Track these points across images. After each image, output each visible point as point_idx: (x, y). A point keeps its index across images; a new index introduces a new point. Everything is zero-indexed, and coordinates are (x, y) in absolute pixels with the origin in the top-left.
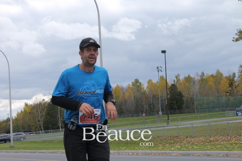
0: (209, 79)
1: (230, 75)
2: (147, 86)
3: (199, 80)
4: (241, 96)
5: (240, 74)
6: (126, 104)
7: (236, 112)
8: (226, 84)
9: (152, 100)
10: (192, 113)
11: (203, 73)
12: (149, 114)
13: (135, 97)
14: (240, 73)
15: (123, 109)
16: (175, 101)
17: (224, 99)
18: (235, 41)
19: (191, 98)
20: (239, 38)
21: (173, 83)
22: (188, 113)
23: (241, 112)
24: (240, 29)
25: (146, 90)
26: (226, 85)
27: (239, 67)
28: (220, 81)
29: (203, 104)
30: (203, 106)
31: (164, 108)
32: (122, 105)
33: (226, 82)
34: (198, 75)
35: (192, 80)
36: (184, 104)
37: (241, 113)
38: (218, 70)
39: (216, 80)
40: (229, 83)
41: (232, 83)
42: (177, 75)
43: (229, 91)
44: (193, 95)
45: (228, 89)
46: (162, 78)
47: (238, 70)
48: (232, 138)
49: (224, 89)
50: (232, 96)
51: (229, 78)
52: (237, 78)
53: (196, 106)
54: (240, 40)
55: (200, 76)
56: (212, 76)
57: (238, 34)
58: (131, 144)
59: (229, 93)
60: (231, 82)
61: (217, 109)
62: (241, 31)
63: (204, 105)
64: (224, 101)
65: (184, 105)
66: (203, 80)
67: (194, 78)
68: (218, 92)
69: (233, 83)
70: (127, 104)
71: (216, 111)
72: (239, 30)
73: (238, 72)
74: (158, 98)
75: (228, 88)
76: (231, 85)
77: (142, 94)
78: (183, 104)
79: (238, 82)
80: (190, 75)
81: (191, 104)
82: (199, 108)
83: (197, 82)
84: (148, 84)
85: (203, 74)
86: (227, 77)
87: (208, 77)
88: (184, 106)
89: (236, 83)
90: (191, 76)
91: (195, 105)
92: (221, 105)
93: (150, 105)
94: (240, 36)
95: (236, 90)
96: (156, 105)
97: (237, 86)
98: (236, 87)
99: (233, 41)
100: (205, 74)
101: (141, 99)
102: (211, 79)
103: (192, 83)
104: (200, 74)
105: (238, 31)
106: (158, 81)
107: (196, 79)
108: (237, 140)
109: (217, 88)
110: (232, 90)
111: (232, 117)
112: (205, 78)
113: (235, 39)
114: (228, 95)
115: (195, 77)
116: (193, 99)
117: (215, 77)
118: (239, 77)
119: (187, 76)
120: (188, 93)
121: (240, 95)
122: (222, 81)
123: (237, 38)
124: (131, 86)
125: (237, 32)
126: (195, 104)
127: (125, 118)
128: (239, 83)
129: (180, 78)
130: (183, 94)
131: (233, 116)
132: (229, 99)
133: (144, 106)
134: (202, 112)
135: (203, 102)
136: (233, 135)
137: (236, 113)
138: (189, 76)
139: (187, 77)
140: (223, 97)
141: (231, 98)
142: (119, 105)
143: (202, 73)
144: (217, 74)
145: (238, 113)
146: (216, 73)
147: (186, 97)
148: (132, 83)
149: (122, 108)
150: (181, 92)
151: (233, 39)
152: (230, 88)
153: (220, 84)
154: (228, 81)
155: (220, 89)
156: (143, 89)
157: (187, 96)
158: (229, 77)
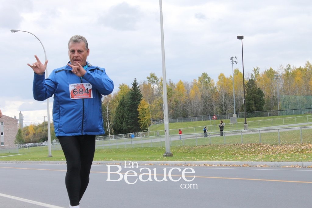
0: (296, 73)
2: (218, 82)
3: (284, 75)
6: (191, 104)
9: (223, 99)
10: (275, 116)
11: (289, 65)
12: (220, 117)
13: (202, 95)
15: (187, 111)
16: (253, 101)
19: (274, 97)
21: (251, 78)
22: (270, 116)
25: (217, 87)
28: (310, 75)
29: (289, 105)
30: (289, 107)
31: (240, 110)
32: (186, 105)
35: (275, 74)
38: (308, 62)
39: (305, 74)
42: (256, 68)
44: (276, 93)
46: (236, 72)
53: (280, 107)
55: (285, 69)
56: (300, 69)
58: (200, 154)
61: (307, 111)
66: (289, 75)
67: (277, 72)
68: (308, 89)
70: (193, 105)
71: (305, 114)
74: (232, 97)
77: (212, 92)
78: (264, 105)
80: (272, 68)
81: (274, 105)
82: (284, 109)
83: (281, 77)
84: (219, 79)
87: (295, 70)
88: (264, 107)
90: (274, 70)
92: (311, 106)
93: (221, 105)
96: (229, 106)
100: (291, 67)
101: (210, 98)
102: (299, 73)
103: (275, 78)
106: (232, 76)
107: (280, 73)
109: (306, 84)
112: (291, 71)
116: (276, 98)
117: (303, 70)
119: (269, 69)
120: (270, 91)
124: (197, 82)
126: (278, 105)
127: (190, 122)
129: (259, 72)
130: (263, 92)
133: (214, 107)
134: (287, 115)
135: (289, 103)
142: (182, 106)
143: (287, 66)
144: (307, 66)
146: (305, 65)
147: (266, 95)
148: (199, 78)
149: (186, 109)
150: (260, 89)
153: (310, 79)
155: (310, 85)
156: (213, 85)
157: (268, 94)
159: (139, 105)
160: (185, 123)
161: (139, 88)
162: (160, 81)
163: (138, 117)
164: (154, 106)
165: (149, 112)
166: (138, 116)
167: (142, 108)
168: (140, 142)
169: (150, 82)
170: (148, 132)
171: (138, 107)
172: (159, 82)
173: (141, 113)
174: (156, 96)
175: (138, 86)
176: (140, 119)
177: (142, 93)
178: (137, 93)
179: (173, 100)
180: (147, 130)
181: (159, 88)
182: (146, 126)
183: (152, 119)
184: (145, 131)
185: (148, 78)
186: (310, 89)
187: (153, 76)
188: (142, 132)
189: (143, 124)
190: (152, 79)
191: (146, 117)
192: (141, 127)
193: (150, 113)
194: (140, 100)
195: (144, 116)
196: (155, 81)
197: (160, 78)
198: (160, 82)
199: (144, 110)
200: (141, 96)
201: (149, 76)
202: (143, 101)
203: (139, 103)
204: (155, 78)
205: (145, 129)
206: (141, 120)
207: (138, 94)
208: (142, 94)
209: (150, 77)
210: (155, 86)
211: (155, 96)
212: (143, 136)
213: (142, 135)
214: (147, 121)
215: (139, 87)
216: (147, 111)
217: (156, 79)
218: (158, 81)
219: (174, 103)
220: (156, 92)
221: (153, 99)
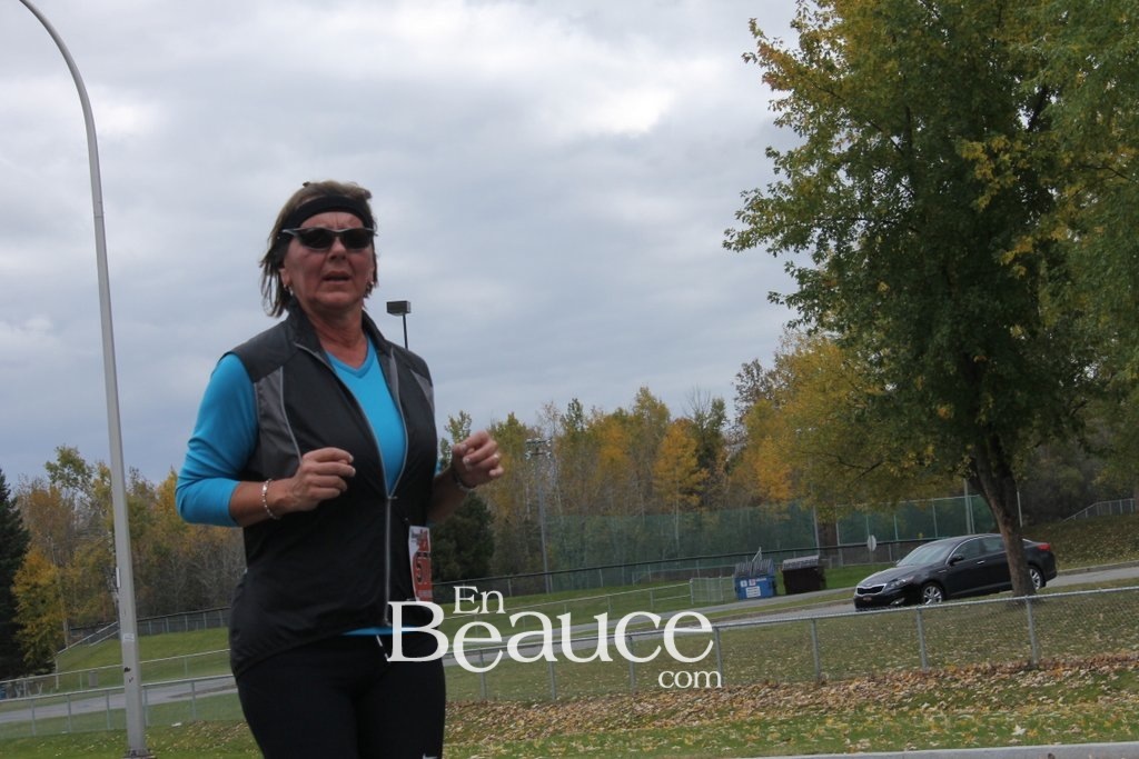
0: (604, 433)
1: (700, 412)
3: (560, 440)
4: (751, 509)
5: (745, 404)
6: (220, 562)
7: (733, 581)
8: (683, 456)
10: (532, 593)
11: (578, 404)
14: (747, 400)
15: (205, 586)
16: (451, 542)
17: (677, 523)
18: (734, 246)
19: (526, 522)
20: (751, 233)
22: (514, 595)
23: (758, 580)
24: (756, 191)
26: (682, 459)
27: (739, 375)
28: (656, 439)
29: (581, 550)
30: (582, 559)
32: (199, 567)
33: (685, 446)
34: (555, 415)
35: (529, 440)
36: (495, 554)
37: (758, 584)
38: (645, 392)
39: (638, 436)
40: (697, 451)
41: (708, 450)
42: (457, 418)
43: (699, 484)
44: (535, 510)
45: (694, 477)
47: (738, 387)
48: (739, 699)
49: (677, 479)
50: (713, 510)
51: (695, 427)
52: (733, 422)
53: (550, 561)
54: (756, 240)
55: (563, 419)
56: (619, 417)
57: (747, 213)
59: (699, 493)
60: (706, 440)
61: (649, 571)
62: (762, 201)
63: (585, 554)
64: (677, 532)
65: (494, 558)
66: (581, 440)
67: (536, 430)
68: (649, 493)
69: (717, 450)
70: (225, 564)
71: (643, 582)
72: (754, 195)
73: (736, 399)
75: (694, 472)
76: (707, 456)
78: (491, 555)
79: (736, 443)
80: (516, 417)
81: (527, 553)
82: (565, 567)
83: (549, 449)
85: (578, 409)
86: (685, 420)
87: (598, 422)
88: (494, 560)
89: (727, 449)
90: (521, 423)
91: (545, 558)
92: (664, 551)
94: (756, 224)
95: (730, 479)
97: (732, 460)
98: (727, 468)
99: (727, 245)
100: (587, 412)
102: (615, 431)
103: (529, 453)
104: (564, 411)
105: (747, 200)
107: (547, 434)
108: (763, 707)
109: (641, 473)
110: (713, 479)
111: (716, 604)
112: (585, 427)
113: (736, 238)
114: (694, 504)
115: (539, 425)
116: (536, 527)
117: (631, 423)
118: (740, 421)
119: (505, 420)
120: (513, 502)
121: (750, 505)
122: (665, 439)
123: (743, 233)
125: (741, 205)
126: (545, 553)
127: (217, 631)
128: (743, 448)
129: (469, 431)
130: (489, 507)
131: (723, 603)
132: (700, 525)
134: (577, 588)
135: (583, 544)
136: (743, 685)
137: (734, 586)
138: (512, 421)
139: (501, 425)
140: (669, 513)
141: (711, 519)
142: (184, 569)
143: (571, 406)
144: (642, 407)
145: (744, 588)
146: (635, 403)
147: (500, 519)
149: (198, 582)
150: (477, 496)
151: (728, 239)
152: (703, 470)
153: (654, 453)
154: (693, 441)
155: (656, 477)
157: (505, 513)
158: (697, 420)
159: (19, 572)
160: (196, 635)
161: (16, 509)
162: (96, 476)
163: (15, 620)
164: (75, 573)
165: (57, 596)
166: (15, 614)
167: (28, 584)
168: (24, 715)
169: (58, 484)
170: (56, 674)
171: (15, 578)
172: (92, 481)
173: (23, 604)
174: (84, 537)
175: (11, 498)
176: (23, 627)
177: (28, 524)
178: (8, 526)
179: (150, 547)
180: (50, 668)
181: (92, 504)
182: (46, 653)
183: (71, 623)
184: (43, 670)
185: (50, 467)
186: (655, 489)
187: (68, 459)
188: (32, 677)
189: (34, 644)
190: (66, 470)
191: (45, 619)
192: (27, 656)
193: (61, 600)
194: (21, 552)
195: (39, 616)
196: (79, 478)
197: (96, 466)
198: (96, 480)
199: (38, 590)
200: (26, 537)
201: (55, 460)
202: (31, 557)
203: (19, 565)
204: (78, 466)
205: (42, 663)
206: (26, 631)
207: (13, 531)
208: (27, 531)
209: (58, 463)
210: (79, 497)
211: (80, 533)
212: (36, 692)
213: (33, 688)
214: (51, 632)
215: (15, 502)
216: (50, 595)
217: (83, 471)
218: (90, 477)
219: (154, 559)
220: (81, 521)
221: (70, 548)
